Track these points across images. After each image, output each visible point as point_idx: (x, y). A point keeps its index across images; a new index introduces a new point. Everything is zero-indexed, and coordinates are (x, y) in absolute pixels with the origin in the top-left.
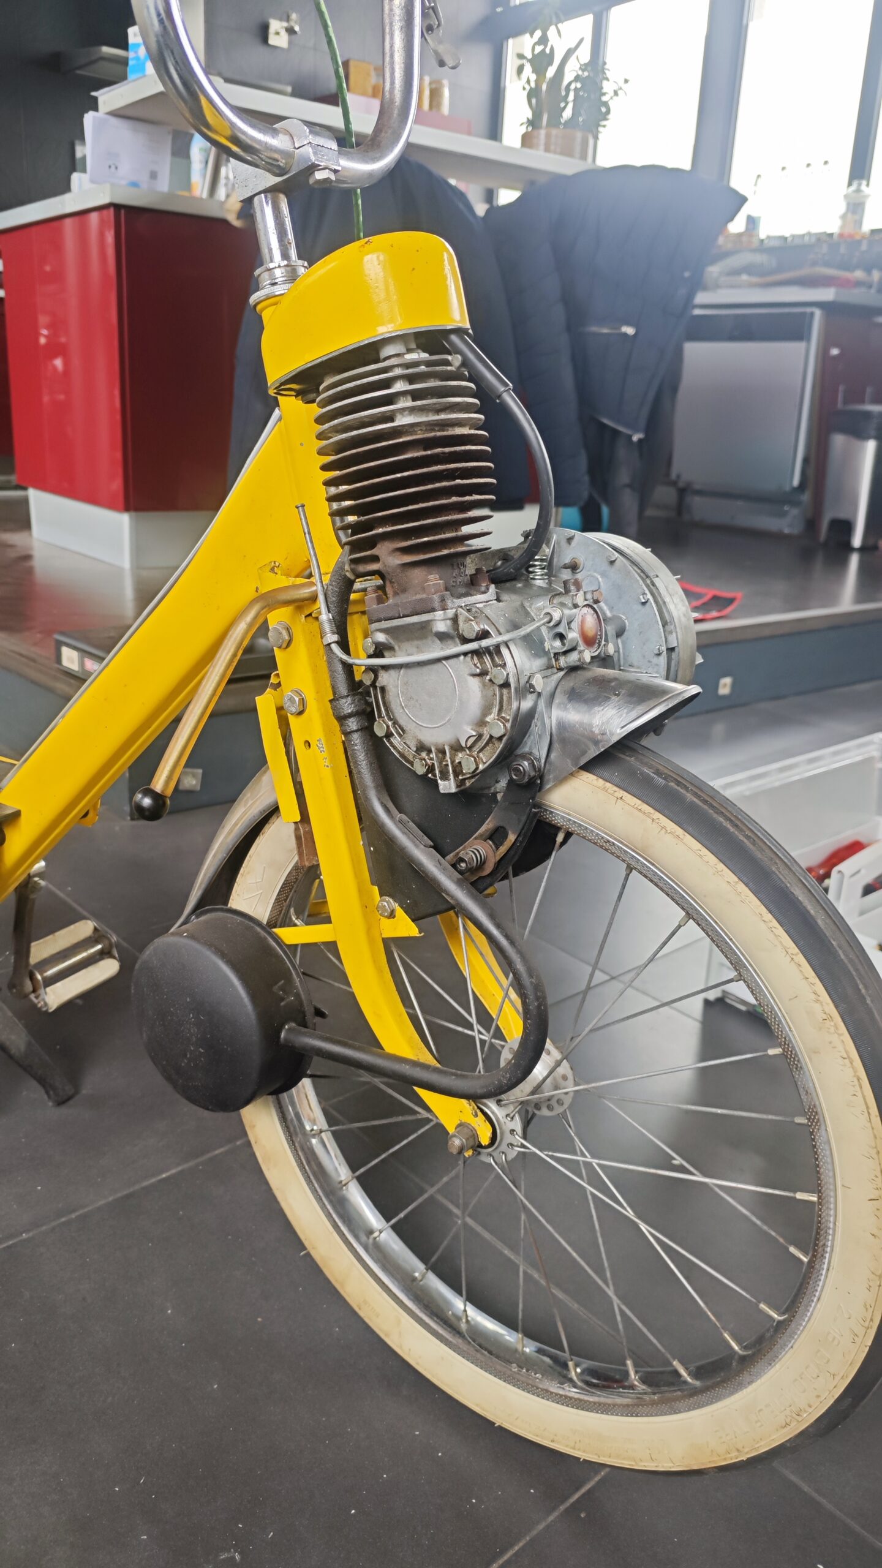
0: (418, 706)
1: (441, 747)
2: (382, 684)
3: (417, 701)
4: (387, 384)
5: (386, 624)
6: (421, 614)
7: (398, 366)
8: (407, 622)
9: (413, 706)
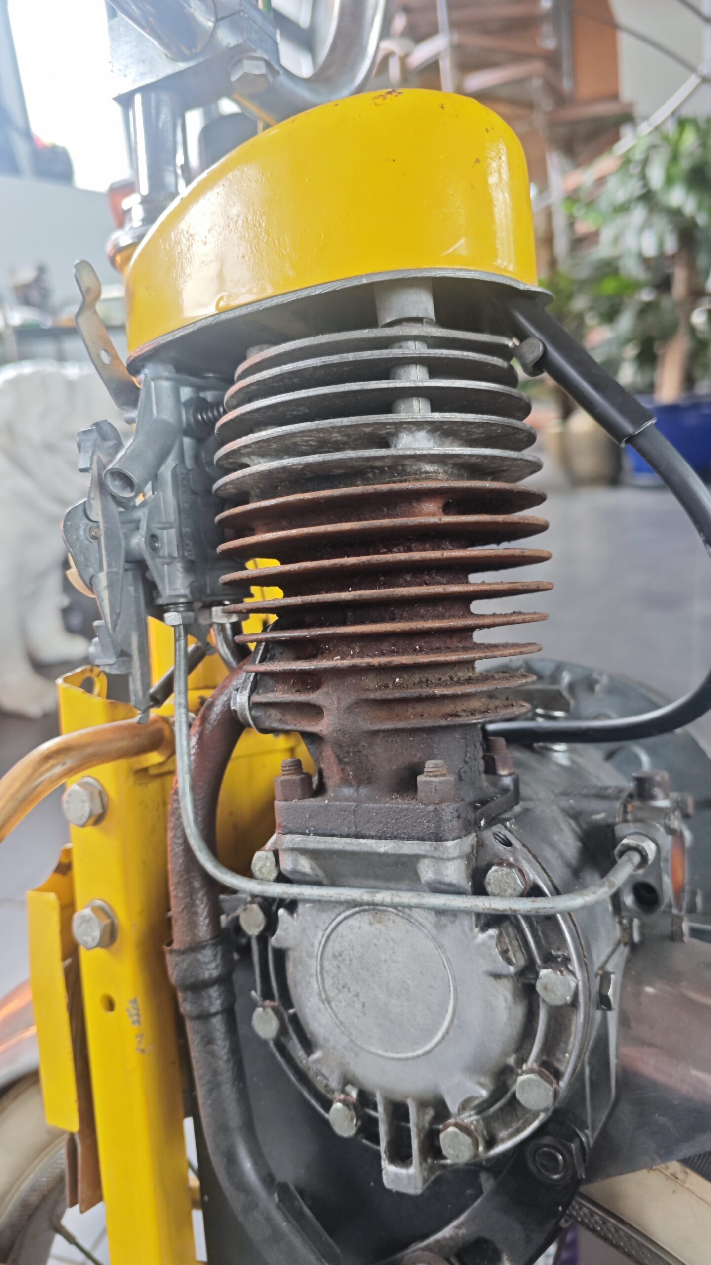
0: (358, 1006)
1: (398, 1098)
2: (284, 945)
3: (357, 995)
4: (386, 369)
5: (319, 842)
6: (403, 839)
7: (415, 338)
8: (366, 849)
9: (349, 1004)
